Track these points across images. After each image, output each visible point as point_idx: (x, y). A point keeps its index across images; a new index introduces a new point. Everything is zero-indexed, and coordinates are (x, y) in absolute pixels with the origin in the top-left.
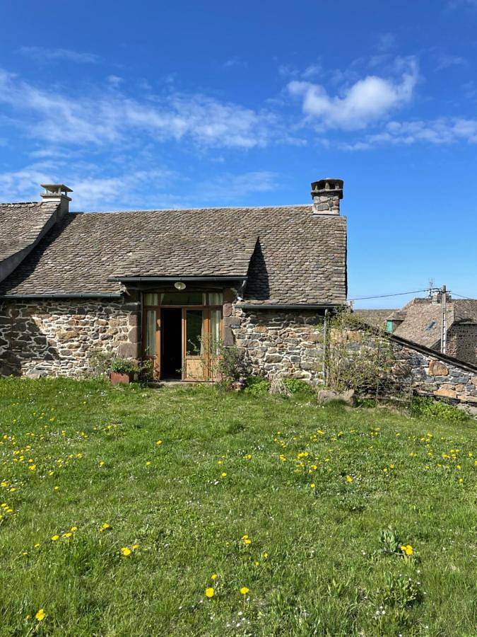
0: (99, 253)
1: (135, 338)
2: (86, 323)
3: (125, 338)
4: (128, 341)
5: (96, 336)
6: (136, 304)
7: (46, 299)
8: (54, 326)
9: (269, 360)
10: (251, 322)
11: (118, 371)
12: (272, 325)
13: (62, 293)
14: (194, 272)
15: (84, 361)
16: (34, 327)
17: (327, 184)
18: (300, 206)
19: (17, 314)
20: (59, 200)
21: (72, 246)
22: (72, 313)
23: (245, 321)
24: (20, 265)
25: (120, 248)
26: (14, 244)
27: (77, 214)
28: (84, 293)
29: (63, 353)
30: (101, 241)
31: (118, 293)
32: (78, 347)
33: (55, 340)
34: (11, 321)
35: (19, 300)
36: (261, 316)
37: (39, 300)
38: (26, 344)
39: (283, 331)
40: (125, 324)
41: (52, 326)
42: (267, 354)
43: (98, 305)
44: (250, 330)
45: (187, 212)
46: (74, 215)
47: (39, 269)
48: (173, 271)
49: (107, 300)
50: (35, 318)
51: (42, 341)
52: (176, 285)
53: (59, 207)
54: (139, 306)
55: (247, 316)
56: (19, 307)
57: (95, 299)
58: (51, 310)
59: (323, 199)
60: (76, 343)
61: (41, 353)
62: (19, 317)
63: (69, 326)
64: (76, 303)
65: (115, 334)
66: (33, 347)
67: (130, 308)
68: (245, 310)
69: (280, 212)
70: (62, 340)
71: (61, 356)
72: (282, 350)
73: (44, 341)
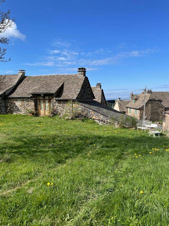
0: (29, 87)
1: (34, 106)
2: (24, 103)
3: (32, 106)
4: (33, 107)
5: (27, 106)
6: (34, 99)
7: (16, 98)
8: (18, 103)
9: (61, 111)
10: (57, 103)
11: (30, 113)
12: (62, 103)
13: (19, 96)
14: (45, 92)
15: (24, 111)
16: (14, 104)
17: (81, 69)
18: (75, 74)
19: (11, 101)
20: (22, 73)
21: (24, 85)
22: (22, 101)
23: (56, 102)
24: (13, 90)
25: (34, 85)
26: (11, 85)
27: (26, 76)
28: (23, 96)
29: (20, 109)
30: (30, 84)
31: (30, 97)
32: (23, 108)
33: (19, 106)
34: (10, 102)
35: (11, 98)
36: (59, 101)
37: (15, 98)
38: (13, 107)
39: (64, 105)
40: (32, 103)
41: (18, 104)
42: (61, 109)
43: (27, 99)
44: (57, 104)
45: (51, 76)
46: (26, 77)
47: (16, 91)
48: (41, 92)
49: (28, 98)
50: (15, 102)
51: (16, 106)
52: (41, 95)
53: (22, 75)
54: (35, 99)
55: (56, 101)
56: (11, 99)
57: (26, 98)
58: (18, 100)
59: (80, 72)
60: (23, 107)
61: (16, 109)
62: (12, 101)
63: (21, 103)
64: (22, 99)
65: (30, 105)
66: (15, 108)
67: (33, 100)
68: (56, 100)
69: (71, 76)
70: (20, 106)
71: (20, 110)
72: (64, 109)
73: (16, 107)
